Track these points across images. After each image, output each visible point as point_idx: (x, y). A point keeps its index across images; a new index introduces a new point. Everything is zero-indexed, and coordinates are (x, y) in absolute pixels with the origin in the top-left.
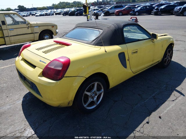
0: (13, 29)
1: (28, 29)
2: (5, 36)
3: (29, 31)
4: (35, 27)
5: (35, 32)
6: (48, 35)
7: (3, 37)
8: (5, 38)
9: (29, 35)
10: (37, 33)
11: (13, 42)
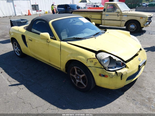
0: (108, 15)
1: (118, 16)
2: (102, 19)
3: (118, 18)
4: (124, 16)
5: (122, 20)
6: (134, 25)
7: (101, 20)
8: (102, 20)
9: (117, 21)
10: (124, 21)
11: (106, 24)
